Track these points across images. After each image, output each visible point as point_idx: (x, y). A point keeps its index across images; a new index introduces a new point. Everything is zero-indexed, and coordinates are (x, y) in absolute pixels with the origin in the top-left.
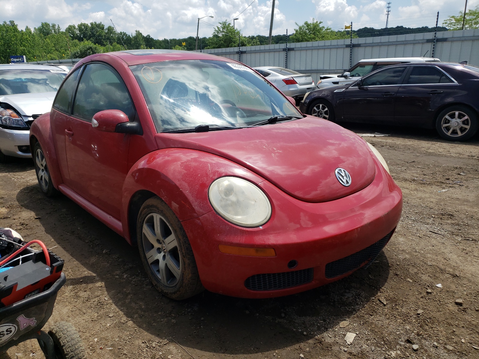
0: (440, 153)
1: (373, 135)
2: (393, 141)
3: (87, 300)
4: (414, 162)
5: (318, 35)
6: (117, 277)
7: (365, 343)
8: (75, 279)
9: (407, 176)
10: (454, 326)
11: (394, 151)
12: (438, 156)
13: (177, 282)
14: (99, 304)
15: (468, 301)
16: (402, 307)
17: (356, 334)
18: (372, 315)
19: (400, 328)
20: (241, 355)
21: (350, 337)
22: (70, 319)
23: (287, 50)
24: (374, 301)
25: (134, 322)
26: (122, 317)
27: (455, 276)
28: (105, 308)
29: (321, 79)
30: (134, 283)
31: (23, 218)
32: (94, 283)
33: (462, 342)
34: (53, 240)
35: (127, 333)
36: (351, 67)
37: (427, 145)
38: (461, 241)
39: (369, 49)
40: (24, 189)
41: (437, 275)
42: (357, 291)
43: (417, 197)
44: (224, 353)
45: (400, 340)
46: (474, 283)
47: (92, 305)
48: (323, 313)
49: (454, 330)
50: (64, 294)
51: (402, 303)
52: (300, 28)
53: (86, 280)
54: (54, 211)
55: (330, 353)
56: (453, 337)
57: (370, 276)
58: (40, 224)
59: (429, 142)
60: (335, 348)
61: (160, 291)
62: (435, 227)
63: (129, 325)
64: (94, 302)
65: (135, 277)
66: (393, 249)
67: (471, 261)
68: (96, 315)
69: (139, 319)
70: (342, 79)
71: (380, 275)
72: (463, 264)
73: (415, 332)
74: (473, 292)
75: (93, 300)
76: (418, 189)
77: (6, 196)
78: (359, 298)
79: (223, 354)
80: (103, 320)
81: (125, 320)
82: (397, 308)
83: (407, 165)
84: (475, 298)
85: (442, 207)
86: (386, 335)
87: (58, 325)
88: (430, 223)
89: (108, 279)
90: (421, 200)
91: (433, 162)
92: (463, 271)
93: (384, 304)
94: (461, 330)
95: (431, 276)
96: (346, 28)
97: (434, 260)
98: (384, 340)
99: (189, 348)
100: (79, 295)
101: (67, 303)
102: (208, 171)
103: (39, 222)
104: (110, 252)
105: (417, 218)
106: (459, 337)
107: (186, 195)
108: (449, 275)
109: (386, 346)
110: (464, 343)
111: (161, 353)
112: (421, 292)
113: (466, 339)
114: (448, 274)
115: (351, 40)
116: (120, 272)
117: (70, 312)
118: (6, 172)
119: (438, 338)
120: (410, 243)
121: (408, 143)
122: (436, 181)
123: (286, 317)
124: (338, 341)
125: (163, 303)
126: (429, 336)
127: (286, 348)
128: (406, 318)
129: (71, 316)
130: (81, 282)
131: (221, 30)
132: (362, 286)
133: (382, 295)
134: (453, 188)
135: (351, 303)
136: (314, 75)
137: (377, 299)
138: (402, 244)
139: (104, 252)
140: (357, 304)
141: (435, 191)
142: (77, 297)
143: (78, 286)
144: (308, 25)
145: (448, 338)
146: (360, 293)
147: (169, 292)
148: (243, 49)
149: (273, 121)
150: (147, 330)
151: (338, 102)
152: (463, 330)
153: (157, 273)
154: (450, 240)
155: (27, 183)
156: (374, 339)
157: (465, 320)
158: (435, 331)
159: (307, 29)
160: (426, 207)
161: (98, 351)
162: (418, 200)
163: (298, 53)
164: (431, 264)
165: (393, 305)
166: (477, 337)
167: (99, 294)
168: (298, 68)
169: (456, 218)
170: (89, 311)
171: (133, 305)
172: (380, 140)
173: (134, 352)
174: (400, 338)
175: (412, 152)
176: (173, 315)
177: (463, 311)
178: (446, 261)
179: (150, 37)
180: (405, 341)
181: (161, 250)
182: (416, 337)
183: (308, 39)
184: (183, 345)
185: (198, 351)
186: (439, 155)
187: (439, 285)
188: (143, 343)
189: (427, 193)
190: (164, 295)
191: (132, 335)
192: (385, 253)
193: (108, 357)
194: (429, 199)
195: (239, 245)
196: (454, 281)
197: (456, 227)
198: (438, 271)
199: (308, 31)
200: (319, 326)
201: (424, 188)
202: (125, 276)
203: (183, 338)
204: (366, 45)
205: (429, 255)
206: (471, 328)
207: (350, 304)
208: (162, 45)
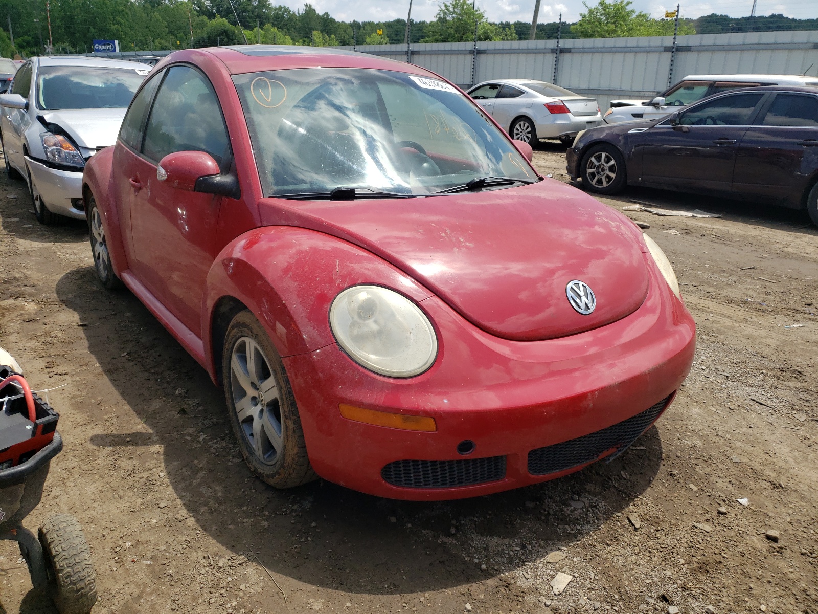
0: (807, 255)
1: (690, 214)
2: (724, 227)
3: (130, 475)
4: (754, 268)
5: (621, 25)
6: (189, 438)
7: (586, 595)
8: (119, 436)
9: (735, 294)
10: (754, 579)
11: (723, 246)
12: (801, 260)
13: (277, 458)
14: (148, 483)
15: (790, 534)
16: (667, 535)
17: (574, 576)
18: (609, 545)
19: (653, 573)
20: (364, 595)
21: (562, 581)
22: (96, 504)
23: (558, 52)
24: (619, 519)
25: (198, 521)
26: (181, 509)
27: (777, 486)
28: (156, 490)
29: (612, 107)
30: (213, 451)
31: (60, 322)
32: (148, 445)
33: (760, 610)
34: (98, 365)
35: (181, 539)
36: (669, 86)
37: (786, 238)
38: (805, 422)
39: (705, 57)
40: (72, 273)
41: (745, 482)
42: (592, 500)
43: (744, 335)
44: (336, 588)
45: (650, 594)
46: (809, 501)
47: (135, 484)
48: (525, 533)
49: (752, 586)
50: (96, 460)
51: (668, 528)
52: (591, 12)
53: (136, 440)
54: (112, 315)
55: (519, 607)
56: (747, 599)
57: (622, 473)
58: (84, 335)
59: (790, 233)
60: (531, 599)
61: (252, 469)
62: (763, 393)
63: (189, 524)
64: (140, 478)
65: (217, 441)
66: (677, 427)
67: (814, 462)
68: (139, 501)
69: (207, 515)
70: (650, 109)
71: (641, 473)
72: (796, 465)
73: (679, 582)
74: (802, 519)
75: (140, 476)
76: (749, 319)
77: (41, 283)
78: (593, 513)
79: (335, 591)
80: (148, 511)
81: (183, 515)
82: (658, 535)
83: (740, 273)
84: (805, 530)
85: (784, 357)
86: (627, 583)
87: (53, 520)
88: (756, 384)
89: (173, 441)
90: (749, 341)
91: (789, 271)
92: (795, 478)
93: (635, 527)
94: (765, 587)
95: (734, 481)
96: (668, 15)
97: (746, 454)
98: (620, 593)
99: (279, 574)
100: (118, 464)
101: (97, 477)
102: (334, 273)
103: (82, 331)
104: (186, 393)
105: (733, 374)
106: (757, 599)
107: (291, 312)
108: (766, 483)
109: (621, 603)
110: (763, 612)
111: (229, 579)
112: (708, 510)
113: (770, 604)
114: (765, 480)
115: (674, 39)
116: (195, 429)
117: (99, 492)
118: (51, 242)
119: (718, 598)
120: (710, 419)
121: (752, 234)
122: (785, 306)
123: (459, 535)
124: (538, 586)
125: (254, 491)
126: (704, 593)
127: (444, 590)
128: (668, 556)
129: (98, 500)
130: (128, 441)
131: (451, 9)
132: (605, 490)
133: (636, 510)
134: (814, 322)
135: (577, 519)
136: (603, 98)
137: (625, 516)
138: (695, 420)
139: (177, 392)
140: (588, 523)
141: (779, 325)
142: (115, 467)
143: (120, 449)
144: (605, 7)
145: (736, 600)
146: (596, 504)
147: (266, 473)
148: (481, 45)
149: (476, 186)
150: (216, 536)
151: (633, 150)
152: (768, 586)
153: (249, 438)
154: (784, 420)
155: (79, 263)
156: (604, 588)
157: (776, 570)
158: (715, 585)
159: (604, 14)
160: (755, 354)
161: (129, 565)
162: (744, 340)
163: (576, 58)
164: (740, 461)
165: (652, 531)
166: (790, 603)
167: (152, 465)
168: (575, 85)
169: (807, 378)
170: (130, 494)
171: (204, 489)
172: (702, 224)
173: (185, 573)
174: (650, 591)
175: (755, 249)
176: (267, 513)
177: (777, 552)
178: (767, 457)
179: (330, 17)
180: (657, 598)
181: (257, 400)
182: (680, 591)
183: (603, 33)
184: (270, 569)
185: (292, 581)
186: (805, 260)
187: (744, 501)
188: (204, 558)
189: (764, 328)
190: (258, 477)
191: (189, 542)
192: (660, 435)
193: (142, 576)
194: (764, 340)
195: (374, 408)
196: (774, 495)
197: (803, 395)
198: (749, 474)
199: (603, 18)
200: (511, 555)
201: (760, 318)
202: (201, 439)
203: (273, 556)
204: (701, 49)
205: (739, 444)
206: (784, 585)
207: (575, 522)
208: (347, 32)
